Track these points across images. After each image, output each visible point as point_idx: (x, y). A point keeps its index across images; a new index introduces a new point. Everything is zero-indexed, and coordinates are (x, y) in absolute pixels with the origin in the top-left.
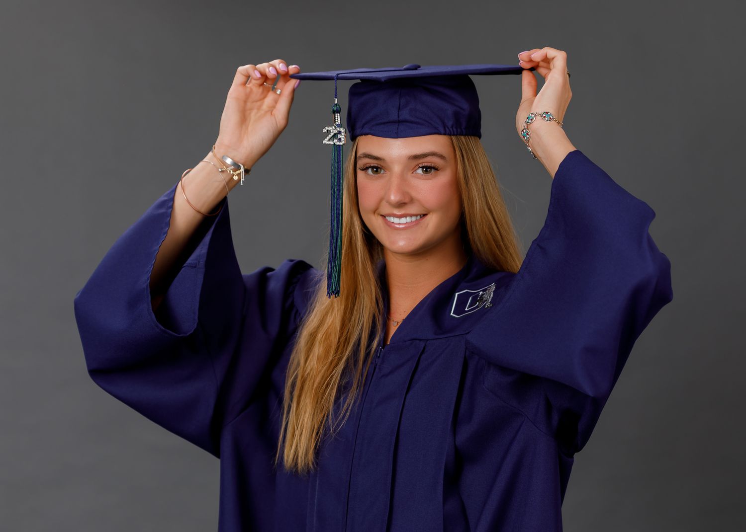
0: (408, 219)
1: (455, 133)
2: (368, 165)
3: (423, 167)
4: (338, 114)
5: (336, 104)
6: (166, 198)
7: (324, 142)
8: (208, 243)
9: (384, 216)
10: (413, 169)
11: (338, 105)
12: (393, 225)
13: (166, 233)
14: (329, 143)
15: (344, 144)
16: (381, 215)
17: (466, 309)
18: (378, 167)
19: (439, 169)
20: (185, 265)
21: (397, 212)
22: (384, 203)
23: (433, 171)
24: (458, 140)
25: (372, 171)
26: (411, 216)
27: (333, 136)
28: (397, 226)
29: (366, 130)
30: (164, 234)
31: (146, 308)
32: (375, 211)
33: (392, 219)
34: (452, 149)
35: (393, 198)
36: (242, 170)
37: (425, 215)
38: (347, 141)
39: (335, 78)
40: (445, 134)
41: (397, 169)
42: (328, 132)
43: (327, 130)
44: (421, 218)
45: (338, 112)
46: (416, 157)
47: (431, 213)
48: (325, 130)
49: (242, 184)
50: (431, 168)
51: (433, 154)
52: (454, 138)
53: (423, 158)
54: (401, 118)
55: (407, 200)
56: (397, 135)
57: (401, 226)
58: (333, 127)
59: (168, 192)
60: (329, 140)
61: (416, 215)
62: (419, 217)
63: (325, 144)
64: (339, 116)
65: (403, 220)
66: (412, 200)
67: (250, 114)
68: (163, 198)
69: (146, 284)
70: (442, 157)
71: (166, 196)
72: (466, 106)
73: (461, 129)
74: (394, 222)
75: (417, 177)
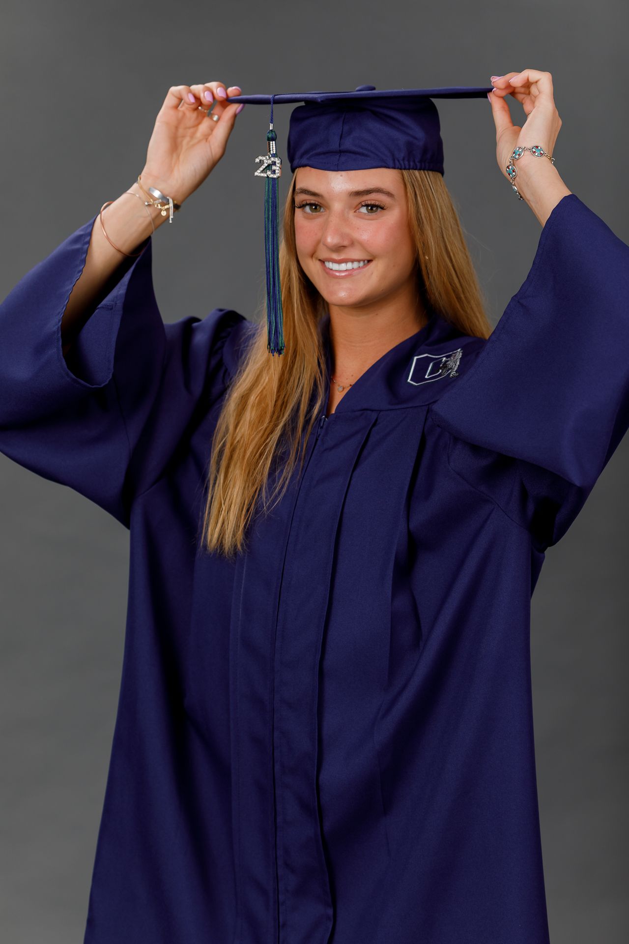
0: (349, 266)
1: (407, 167)
2: (304, 203)
3: (367, 206)
4: (274, 142)
5: (272, 130)
6: (82, 233)
7: (256, 174)
8: (127, 283)
9: (322, 262)
10: (355, 208)
11: (274, 132)
12: (331, 272)
13: (81, 271)
14: (262, 175)
15: (279, 177)
16: (320, 260)
17: (426, 377)
18: (317, 205)
19: (385, 208)
20: (99, 306)
21: (335, 256)
22: (321, 246)
23: (379, 209)
24: (410, 175)
25: (311, 209)
26: (353, 261)
27: (266, 167)
28: (337, 274)
29: (304, 161)
30: (79, 272)
31: (55, 351)
32: (312, 255)
33: (330, 265)
34: (402, 186)
35: (331, 240)
36: (171, 205)
37: (369, 261)
38: (282, 173)
39: (272, 101)
40: (394, 168)
41: (337, 206)
42: (261, 162)
43: (260, 160)
44: (364, 265)
45: (273, 139)
46: (358, 194)
47: (376, 259)
48: (257, 160)
49: (170, 221)
50: (377, 206)
51: (378, 190)
52: (405, 172)
53: (367, 194)
54: (343, 148)
55: (346, 243)
56: (337, 168)
57: (343, 274)
58: (267, 157)
59: (85, 226)
60: (262, 172)
61: (359, 261)
62: (362, 264)
63: (257, 176)
64: (274, 144)
65: (343, 266)
66: (353, 243)
67: (182, 141)
68: (78, 233)
69: (57, 327)
70: (389, 194)
71: (82, 230)
72: (419, 134)
73: (414, 161)
74: (333, 269)
75: (361, 217)
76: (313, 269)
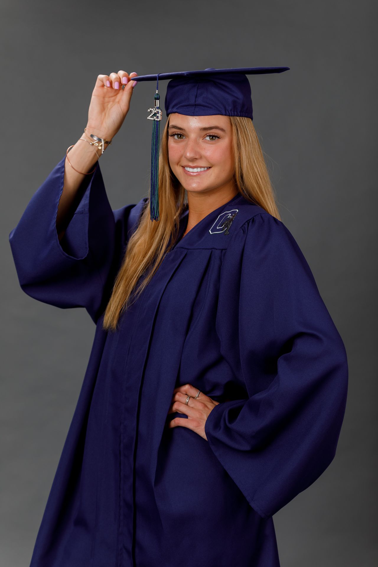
0: (199, 170)
1: (233, 115)
2: (174, 133)
3: (210, 136)
4: (158, 100)
5: (157, 94)
6: (59, 167)
7: (148, 118)
8: (89, 196)
9: (184, 167)
10: (203, 137)
11: (159, 95)
12: (188, 173)
13: (63, 189)
14: (151, 119)
15: (160, 120)
16: (182, 166)
18: (181, 134)
19: (220, 137)
21: (191, 164)
22: (183, 158)
23: (217, 138)
24: (234, 120)
25: (178, 137)
26: (201, 167)
27: (154, 115)
28: (192, 174)
29: (175, 110)
32: (178, 163)
33: (188, 169)
34: (229, 125)
35: (188, 155)
36: (103, 143)
37: (210, 168)
38: (162, 118)
39: (158, 78)
40: (226, 115)
41: (193, 136)
42: (151, 111)
43: (150, 111)
44: (207, 169)
45: (158, 99)
46: (205, 129)
47: (214, 167)
48: (149, 110)
49: (102, 153)
50: (216, 137)
51: (216, 128)
52: (232, 118)
53: (210, 130)
54: (197, 103)
55: (197, 157)
56: (193, 114)
57: (195, 174)
58: (154, 109)
60: (151, 117)
61: (204, 167)
62: (206, 169)
63: (148, 119)
64: (158, 102)
65: (195, 170)
66: (201, 157)
67: (108, 105)
69: (54, 227)
70: (222, 130)
71: (59, 165)
72: (240, 96)
73: (237, 112)
74: (190, 171)
75: (206, 142)
76: (178, 171)
